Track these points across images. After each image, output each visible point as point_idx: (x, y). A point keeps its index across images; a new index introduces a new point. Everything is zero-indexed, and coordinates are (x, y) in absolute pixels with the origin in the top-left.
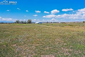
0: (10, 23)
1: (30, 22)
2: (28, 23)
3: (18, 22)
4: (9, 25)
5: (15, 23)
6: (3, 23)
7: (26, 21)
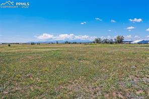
0: (85, 44)
1: (120, 41)
2: (116, 43)
3: (98, 41)
4: (85, 46)
5: (94, 43)
6: (75, 43)
7: (112, 40)
